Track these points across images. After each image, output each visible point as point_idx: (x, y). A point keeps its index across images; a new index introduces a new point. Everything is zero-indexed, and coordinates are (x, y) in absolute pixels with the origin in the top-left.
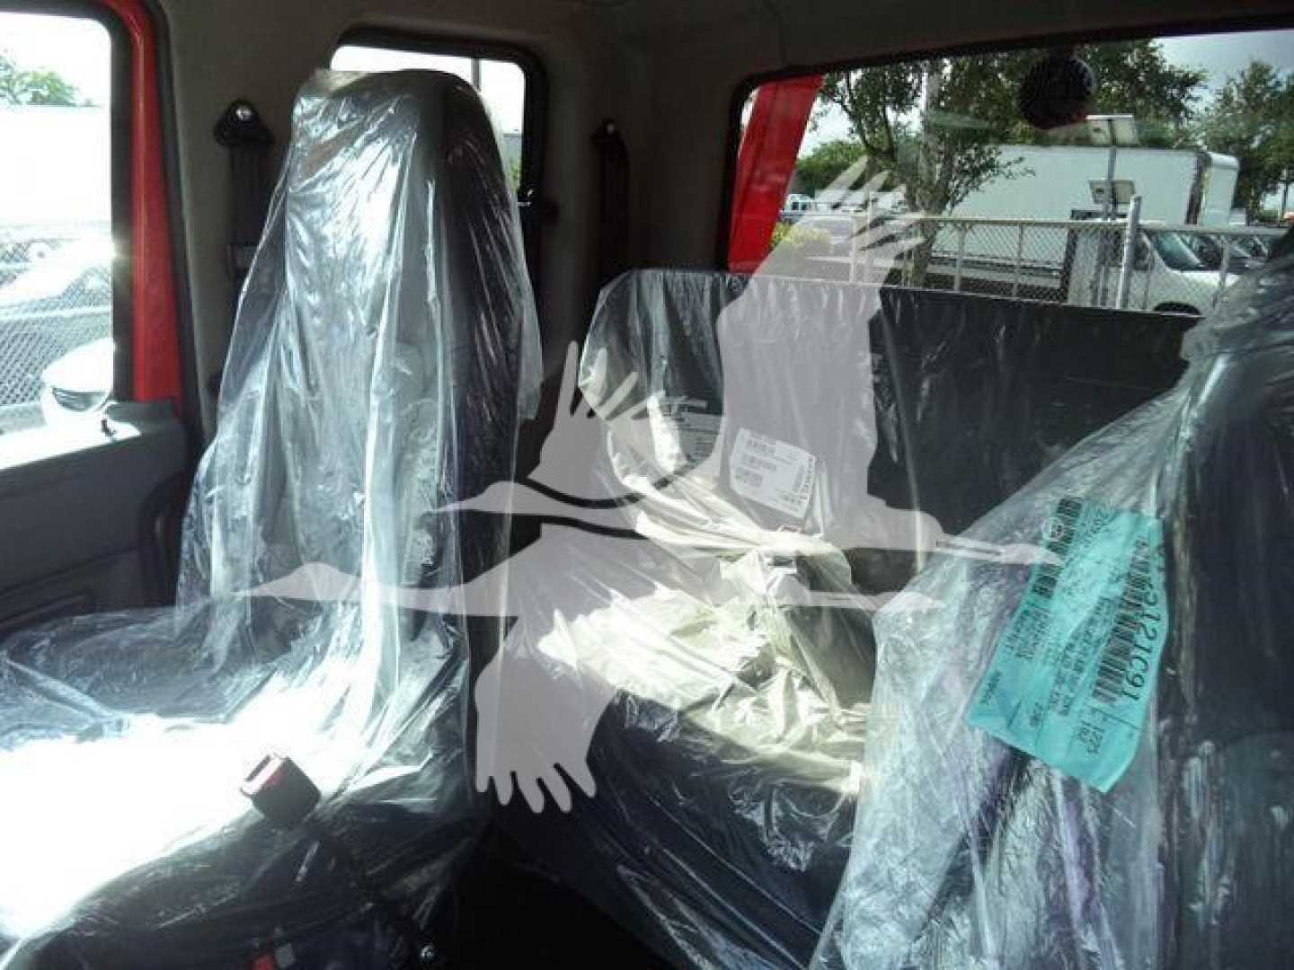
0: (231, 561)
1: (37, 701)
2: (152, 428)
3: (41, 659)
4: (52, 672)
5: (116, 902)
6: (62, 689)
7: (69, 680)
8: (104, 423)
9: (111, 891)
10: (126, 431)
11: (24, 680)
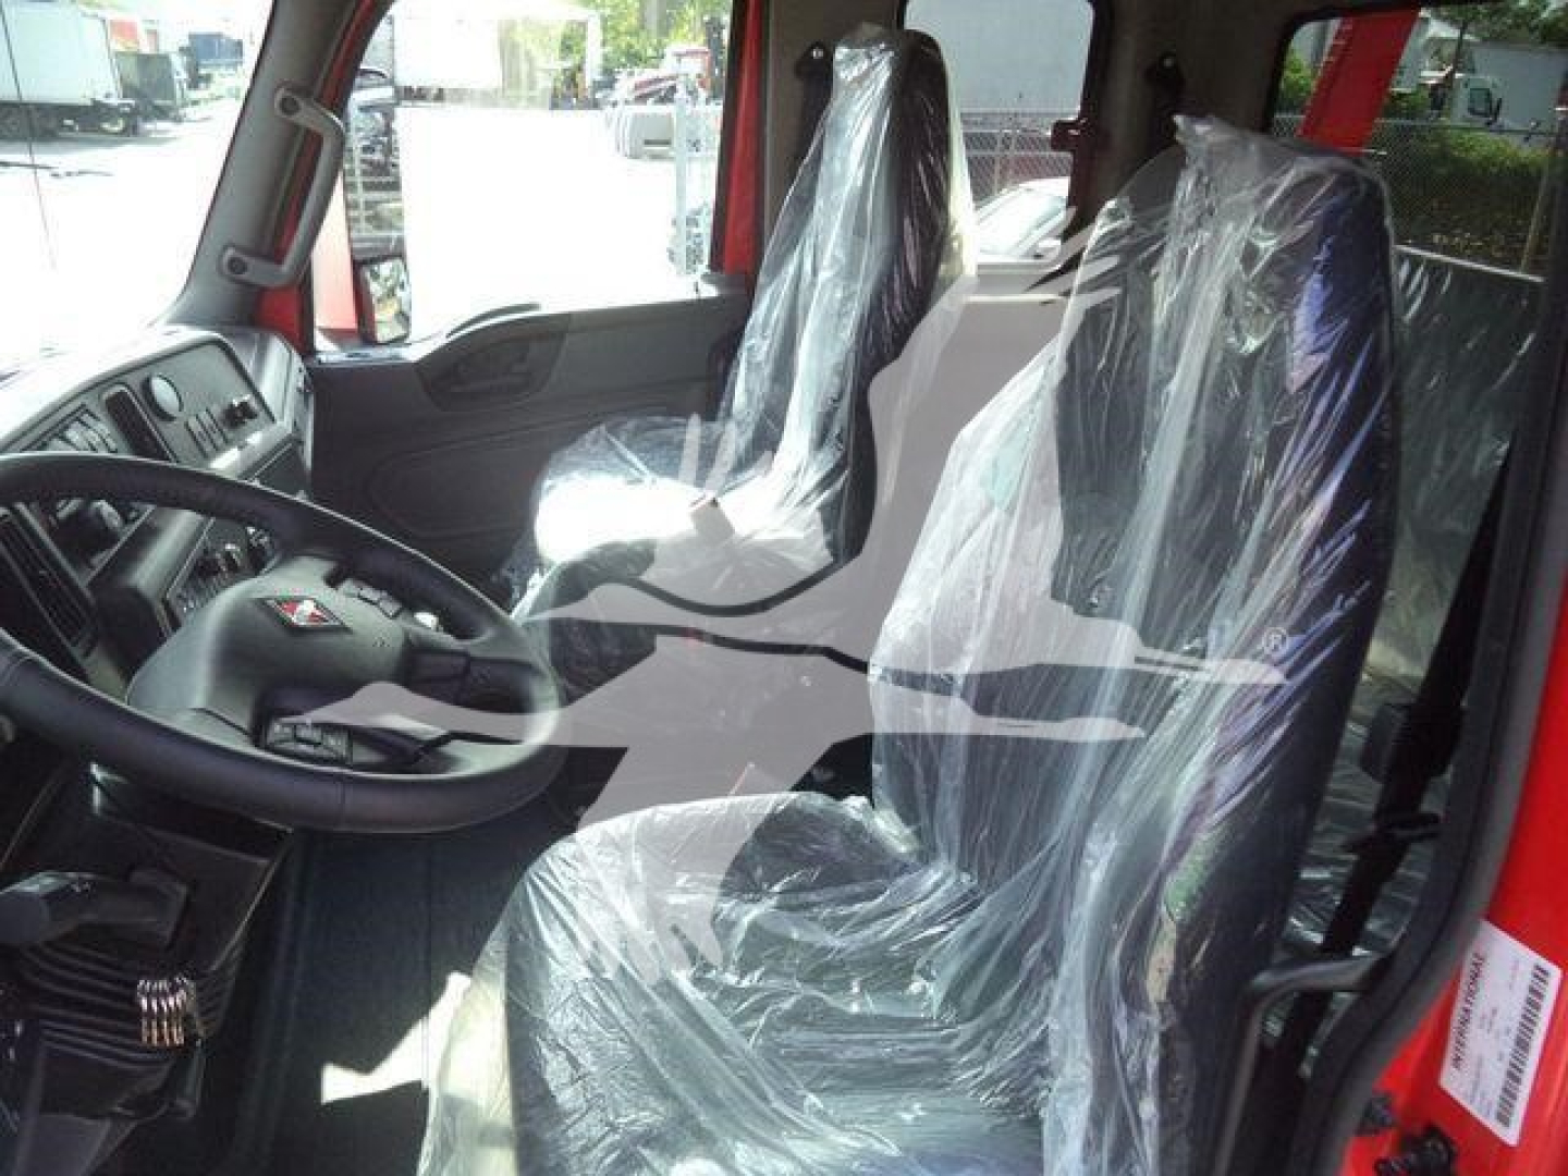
0: (749, 392)
1: (616, 460)
2: (726, 292)
3: (623, 438)
4: (629, 446)
5: (607, 554)
6: (634, 459)
7: (637, 452)
8: (696, 284)
9: (607, 548)
10: (709, 291)
11: (612, 447)
